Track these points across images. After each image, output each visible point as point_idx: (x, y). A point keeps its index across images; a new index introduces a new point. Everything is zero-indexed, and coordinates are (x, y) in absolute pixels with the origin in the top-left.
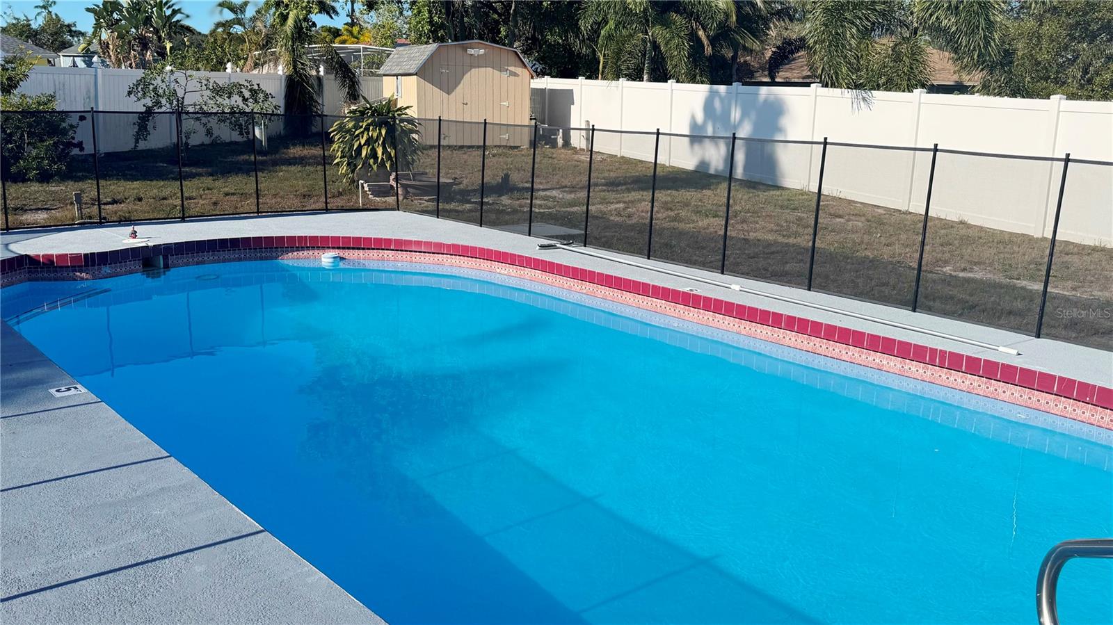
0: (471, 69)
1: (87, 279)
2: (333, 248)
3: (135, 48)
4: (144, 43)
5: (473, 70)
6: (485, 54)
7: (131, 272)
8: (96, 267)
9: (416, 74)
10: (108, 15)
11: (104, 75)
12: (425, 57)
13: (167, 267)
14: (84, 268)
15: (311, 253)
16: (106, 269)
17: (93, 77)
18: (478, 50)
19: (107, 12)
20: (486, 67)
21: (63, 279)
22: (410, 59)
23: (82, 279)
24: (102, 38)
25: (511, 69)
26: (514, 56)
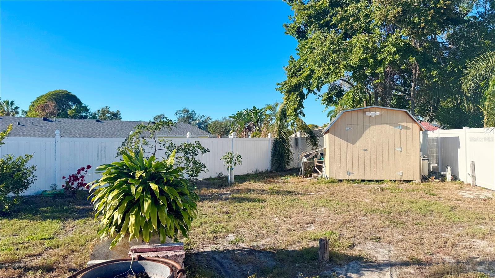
5: (372, 127)
6: (381, 114)
9: (328, 132)
18: (375, 113)
20: (382, 124)
25: (404, 124)
26: (405, 114)
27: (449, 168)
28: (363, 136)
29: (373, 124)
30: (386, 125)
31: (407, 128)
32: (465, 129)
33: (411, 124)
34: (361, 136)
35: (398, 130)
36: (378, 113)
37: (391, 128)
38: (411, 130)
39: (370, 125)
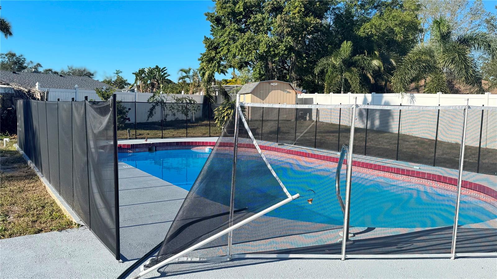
0: (272, 91)
1: (131, 153)
2: (209, 146)
3: (150, 87)
4: (153, 85)
5: (273, 91)
6: (278, 85)
7: (145, 151)
8: (134, 149)
9: (251, 93)
10: (140, 75)
11: (138, 95)
12: (254, 87)
13: (156, 150)
14: (130, 149)
15: (202, 147)
16: (137, 150)
17: (135, 96)
18: (275, 83)
19: (140, 74)
20: (278, 90)
21: (124, 152)
22: (249, 88)
23: (130, 152)
24: (138, 84)
25: (288, 90)
26: (289, 85)
27: (308, 114)
28: (268, 96)
29: (273, 90)
30: (280, 91)
31: (289, 92)
32: (316, 94)
33: (291, 90)
34: (267, 96)
35: (285, 93)
36: (276, 84)
37: (282, 92)
38: (291, 94)
39: (272, 90)
